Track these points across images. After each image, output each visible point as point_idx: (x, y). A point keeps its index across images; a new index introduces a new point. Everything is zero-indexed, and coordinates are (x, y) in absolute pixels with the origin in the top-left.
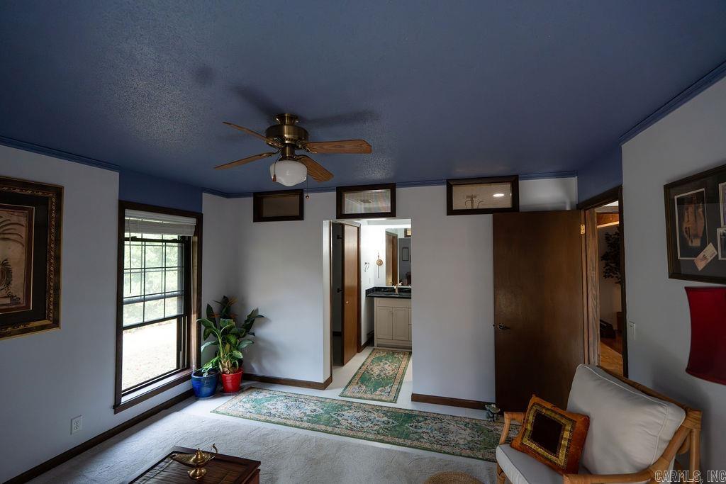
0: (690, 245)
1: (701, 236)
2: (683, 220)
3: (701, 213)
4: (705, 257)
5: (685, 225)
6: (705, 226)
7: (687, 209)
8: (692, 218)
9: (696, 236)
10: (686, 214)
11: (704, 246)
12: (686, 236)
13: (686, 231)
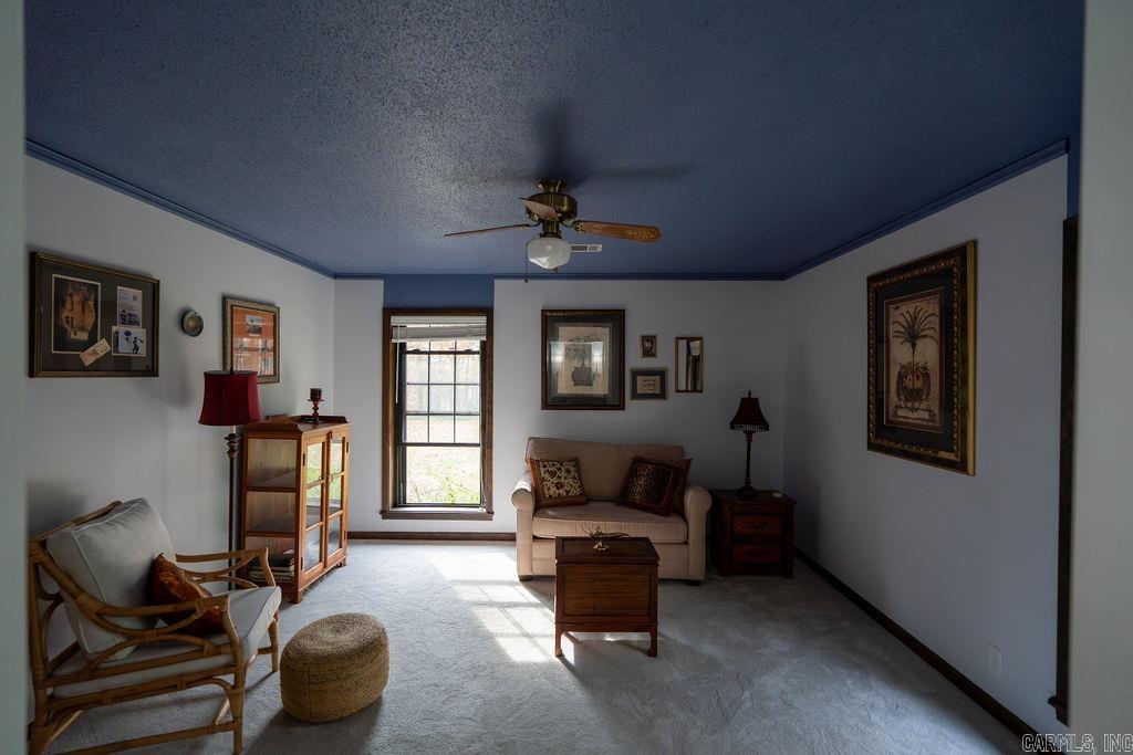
0: (73, 336)
1: (90, 328)
2: (64, 306)
3: (92, 307)
4: (95, 352)
5: (65, 314)
6: (96, 322)
7: (71, 296)
8: (78, 308)
9: (83, 329)
10: (69, 301)
11: (92, 341)
12: (66, 325)
13: (67, 321)
